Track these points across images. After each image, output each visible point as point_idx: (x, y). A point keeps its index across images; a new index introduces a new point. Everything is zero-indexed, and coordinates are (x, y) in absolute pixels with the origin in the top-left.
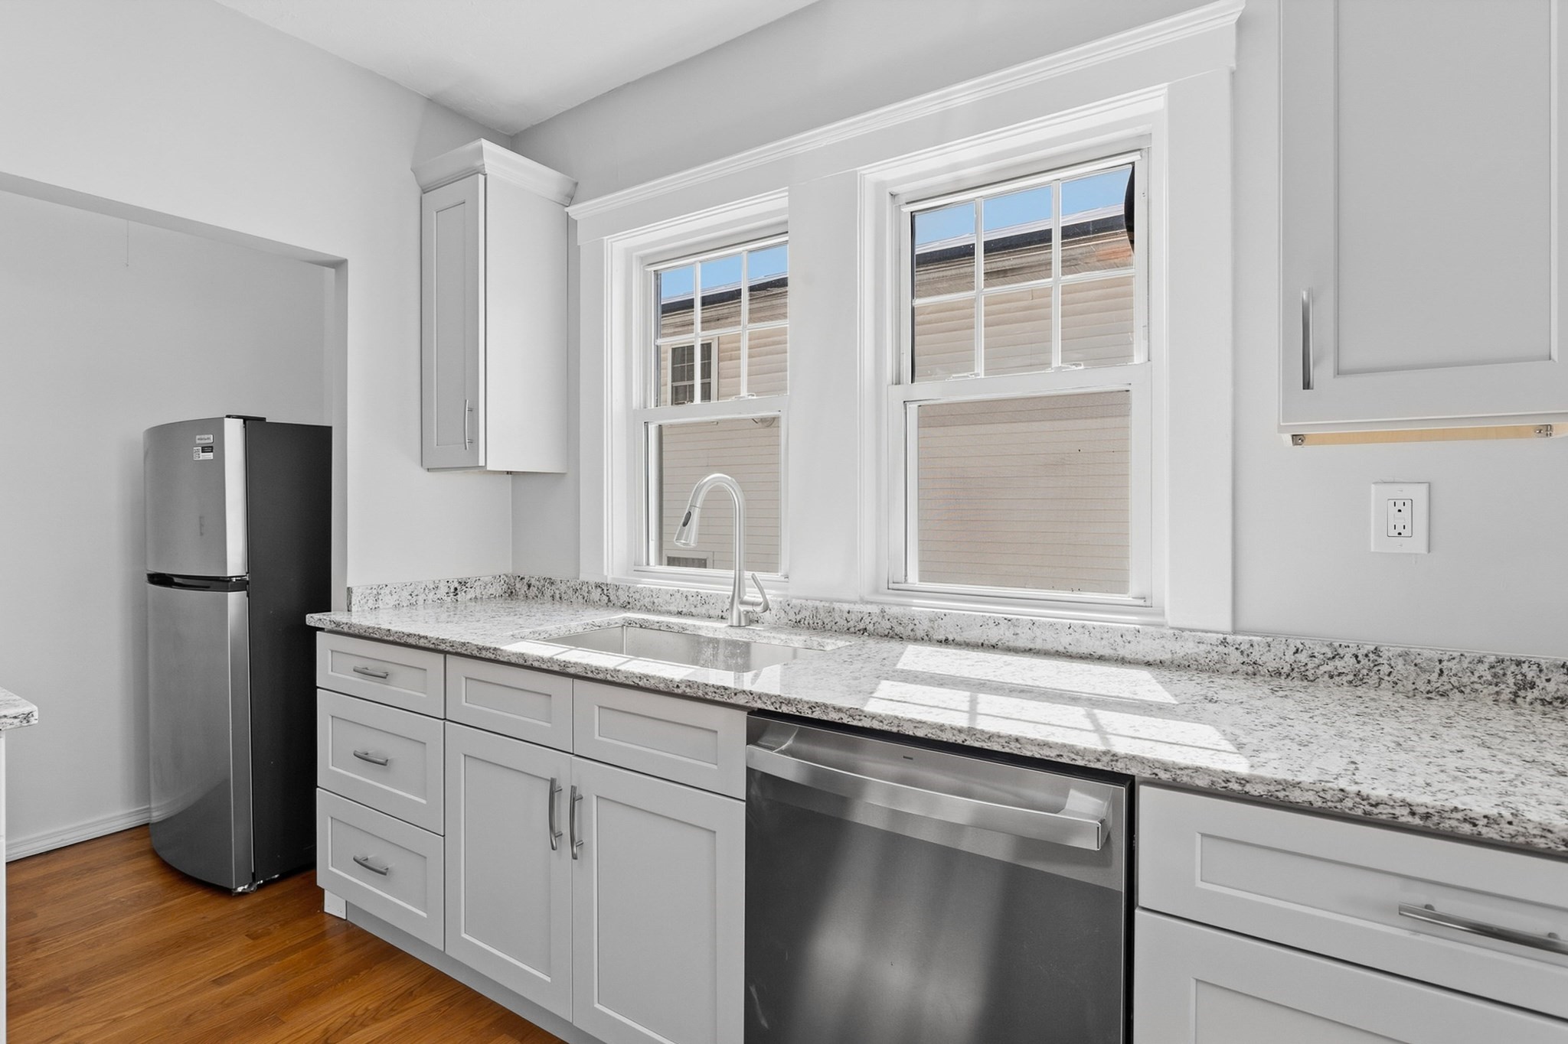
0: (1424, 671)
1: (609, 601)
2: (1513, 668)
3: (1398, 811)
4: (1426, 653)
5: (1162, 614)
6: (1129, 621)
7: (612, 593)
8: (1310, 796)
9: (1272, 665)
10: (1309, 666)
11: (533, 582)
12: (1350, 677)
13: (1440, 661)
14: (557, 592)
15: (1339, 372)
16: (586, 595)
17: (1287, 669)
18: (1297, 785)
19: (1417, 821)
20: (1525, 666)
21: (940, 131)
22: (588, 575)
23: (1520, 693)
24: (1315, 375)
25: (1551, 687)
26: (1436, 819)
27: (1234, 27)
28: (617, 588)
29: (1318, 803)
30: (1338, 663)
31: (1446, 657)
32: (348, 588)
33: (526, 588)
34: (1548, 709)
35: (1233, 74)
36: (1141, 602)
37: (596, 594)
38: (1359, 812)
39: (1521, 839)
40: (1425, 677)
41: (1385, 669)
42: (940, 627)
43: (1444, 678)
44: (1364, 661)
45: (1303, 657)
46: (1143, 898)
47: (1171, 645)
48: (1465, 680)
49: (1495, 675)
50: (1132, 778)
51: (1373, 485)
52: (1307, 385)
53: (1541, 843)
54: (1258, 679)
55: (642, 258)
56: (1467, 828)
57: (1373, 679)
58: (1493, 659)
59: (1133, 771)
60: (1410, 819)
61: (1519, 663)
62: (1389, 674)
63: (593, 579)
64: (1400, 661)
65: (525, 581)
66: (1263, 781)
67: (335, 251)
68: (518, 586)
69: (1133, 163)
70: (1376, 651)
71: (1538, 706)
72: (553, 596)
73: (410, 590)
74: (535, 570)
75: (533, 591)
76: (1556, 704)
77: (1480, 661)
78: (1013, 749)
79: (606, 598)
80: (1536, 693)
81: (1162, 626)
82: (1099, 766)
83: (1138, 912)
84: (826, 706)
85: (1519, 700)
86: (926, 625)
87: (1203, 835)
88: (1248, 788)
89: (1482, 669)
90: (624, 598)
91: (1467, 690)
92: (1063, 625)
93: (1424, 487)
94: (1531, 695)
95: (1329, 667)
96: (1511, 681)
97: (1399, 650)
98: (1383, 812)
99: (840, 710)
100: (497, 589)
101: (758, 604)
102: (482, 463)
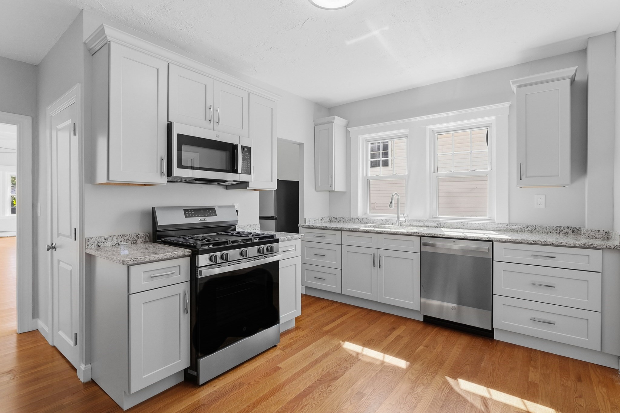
0: (544, 229)
1: (361, 222)
2: (559, 228)
3: (532, 242)
4: (544, 226)
5: (495, 221)
6: (488, 222)
7: (361, 220)
8: (520, 241)
9: (516, 230)
10: (523, 229)
11: (337, 218)
12: (531, 231)
13: (547, 227)
14: (345, 220)
15: (526, 177)
16: (354, 221)
17: (519, 230)
18: (518, 239)
19: (534, 243)
20: (561, 227)
21: (447, 120)
22: (353, 216)
23: (560, 232)
24: (522, 177)
25: (565, 231)
26: (536, 242)
27: (509, 107)
28: (363, 219)
29: (521, 242)
30: (528, 228)
31: (548, 226)
32: (305, 219)
33: (335, 220)
34: (565, 235)
35: (508, 115)
36: (490, 219)
37: (357, 221)
38: (526, 242)
39: (547, 244)
40: (544, 230)
41: (537, 229)
42: (446, 225)
43: (547, 230)
44: (533, 228)
45: (522, 228)
46: (495, 259)
47: (496, 226)
48: (551, 230)
49: (556, 229)
50: (493, 241)
51: (535, 196)
52: (521, 179)
53: (549, 244)
54: (514, 232)
55: (365, 140)
56: (540, 243)
57: (535, 231)
58: (556, 226)
59: (493, 240)
60: (533, 242)
61: (560, 227)
62: (538, 230)
63: (356, 217)
64: (540, 227)
65: (335, 218)
66: (513, 239)
67: (301, 142)
68: (333, 219)
69: (488, 129)
70: (535, 226)
71: (563, 234)
72: (343, 221)
73: (314, 219)
74: (337, 215)
75: (337, 220)
76: (566, 234)
77: (554, 227)
78: (473, 238)
79: (360, 222)
80: (563, 232)
81: (494, 223)
82: (488, 240)
83: (494, 262)
84: (438, 234)
85: (560, 234)
86: (443, 224)
87: (504, 249)
88: (511, 240)
89: (554, 228)
90: (365, 221)
91: (551, 232)
92: (474, 223)
93: (544, 196)
94: (562, 232)
95: (527, 229)
96: (559, 230)
97: (540, 226)
98: (529, 242)
99: (441, 234)
100: (328, 220)
101: (404, 221)
102: (334, 190)
